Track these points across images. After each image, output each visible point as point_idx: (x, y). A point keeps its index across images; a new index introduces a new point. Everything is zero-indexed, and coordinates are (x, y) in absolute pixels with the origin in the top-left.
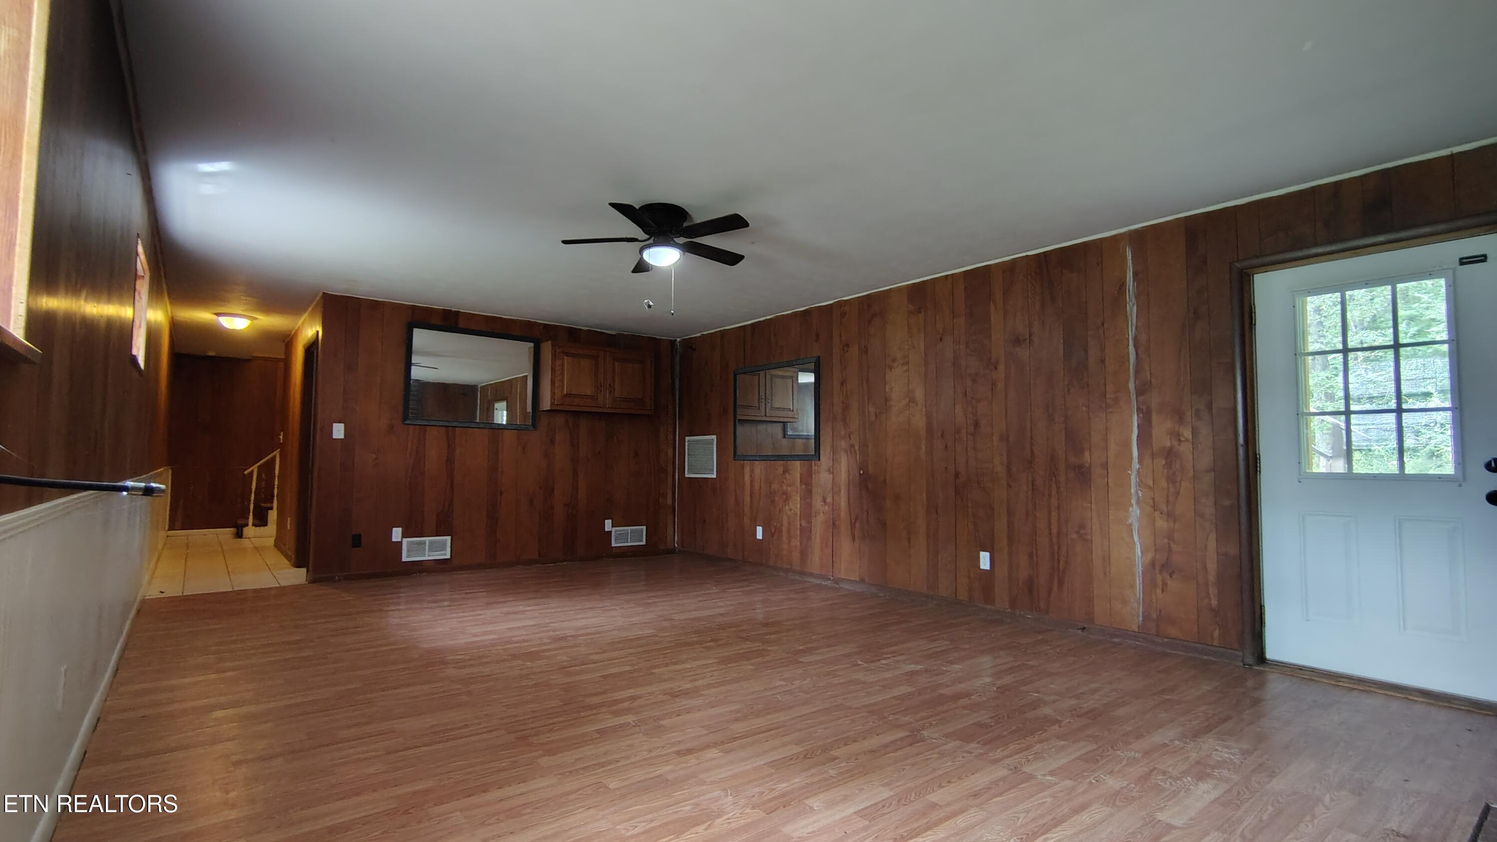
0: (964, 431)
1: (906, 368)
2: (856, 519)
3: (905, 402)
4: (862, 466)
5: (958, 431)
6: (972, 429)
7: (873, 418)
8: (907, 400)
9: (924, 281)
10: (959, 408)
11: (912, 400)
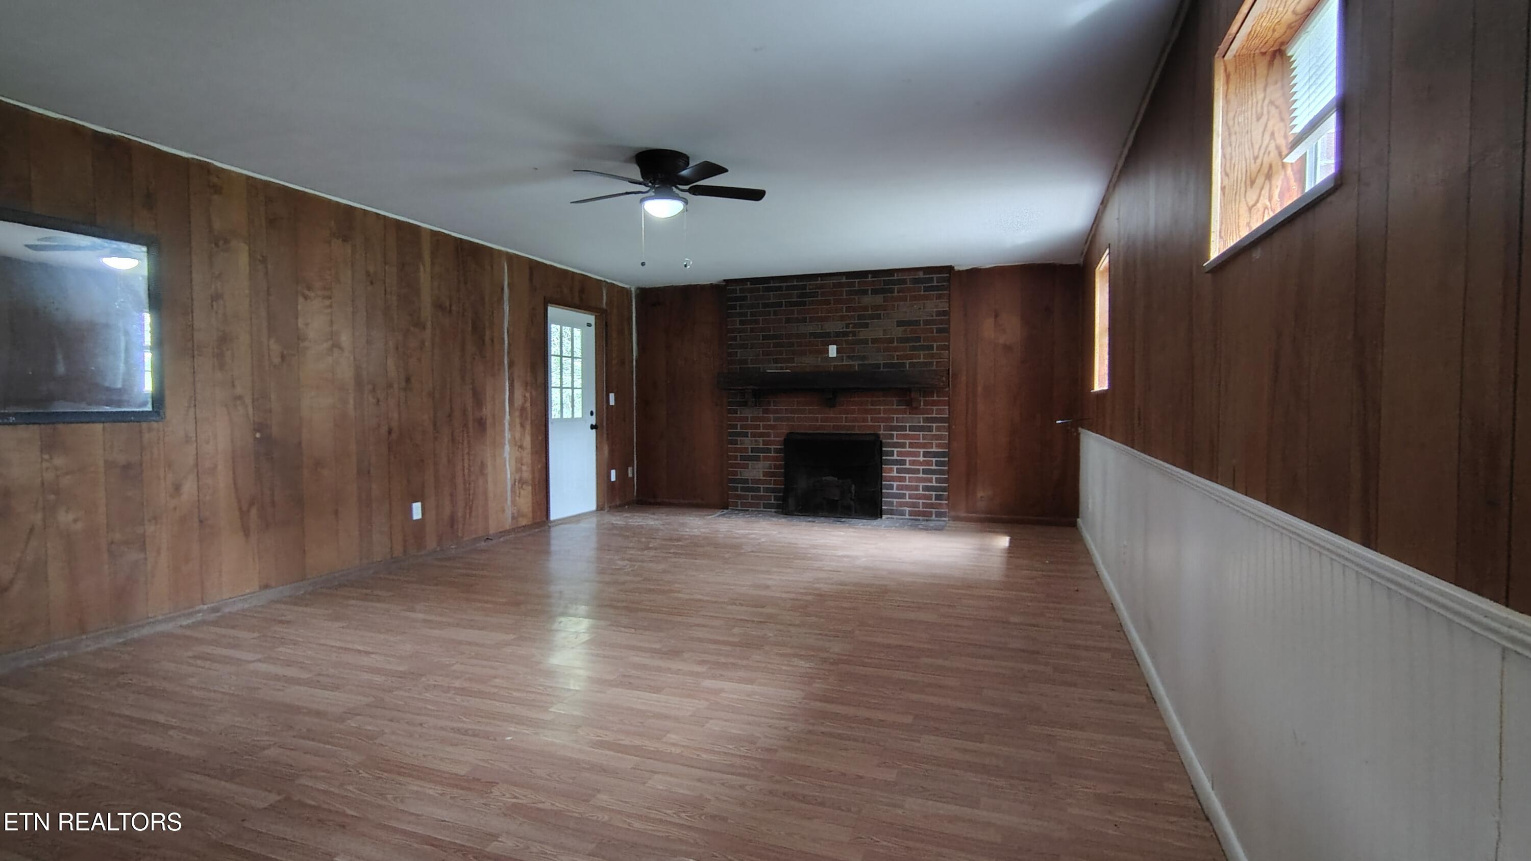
0: (396, 386)
1: (327, 302)
2: (251, 504)
3: (326, 345)
4: (260, 427)
5: (390, 386)
6: (403, 384)
7: (277, 360)
8: (330, 343)
9: (351, 206)
10: (391, 362)
11: (337, 346)
